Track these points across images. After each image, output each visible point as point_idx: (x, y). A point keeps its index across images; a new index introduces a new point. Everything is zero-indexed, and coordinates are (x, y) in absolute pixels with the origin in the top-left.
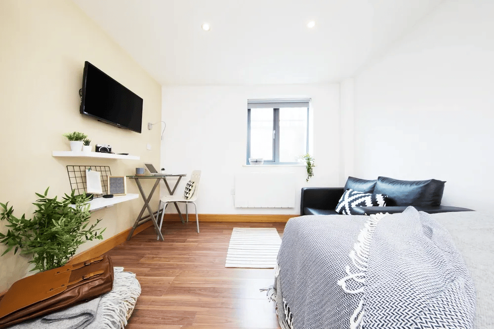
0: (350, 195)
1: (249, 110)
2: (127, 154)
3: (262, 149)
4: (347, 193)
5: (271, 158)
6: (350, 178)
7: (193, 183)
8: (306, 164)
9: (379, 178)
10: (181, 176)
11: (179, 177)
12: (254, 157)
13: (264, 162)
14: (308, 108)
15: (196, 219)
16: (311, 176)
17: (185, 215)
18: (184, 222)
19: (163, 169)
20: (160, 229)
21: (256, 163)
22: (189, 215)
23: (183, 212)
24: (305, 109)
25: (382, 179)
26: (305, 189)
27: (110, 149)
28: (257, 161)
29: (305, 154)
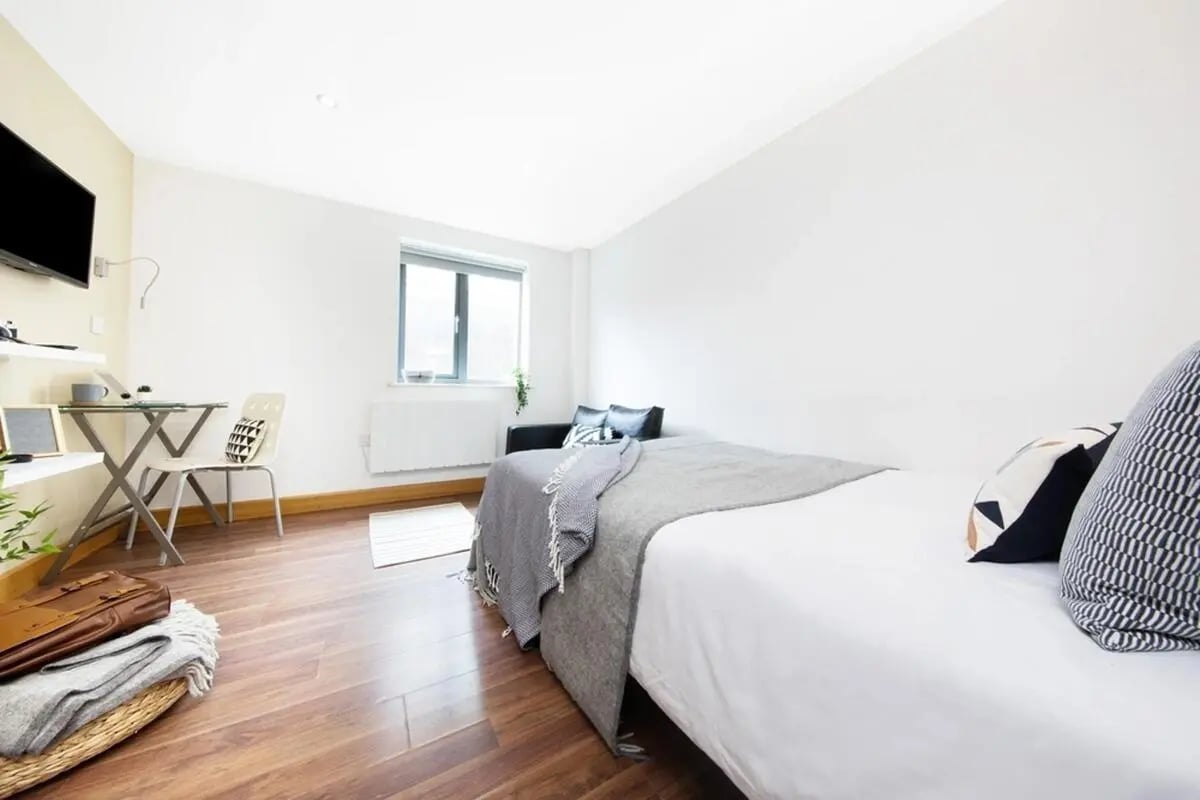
0: (578, 432)
1: (403, 267)
2: (73, 348)
3: (431, 351)
4: (575, 429)
5: (449, 370)
6: (580, 407)
7: (262, 422)
8: (516, 385)
9: (611, 406)
10: (209, 409)
11: (204, 410)
12: (411, 366)
13: (437, 377)
14: (521, 286)
15: (275, 511)
16: (523, 405)
17: (224, 508)
18: (221, 522)
19: (145, 389)
20: (169, 536)
21: (420, 380)
22: (237, 506)
23: (216, 498)
24: (516, 284)
25: (614, 408)
26: (514, 428)
27: (14, 332)
28: (420, 377)
29: (515, 367)
